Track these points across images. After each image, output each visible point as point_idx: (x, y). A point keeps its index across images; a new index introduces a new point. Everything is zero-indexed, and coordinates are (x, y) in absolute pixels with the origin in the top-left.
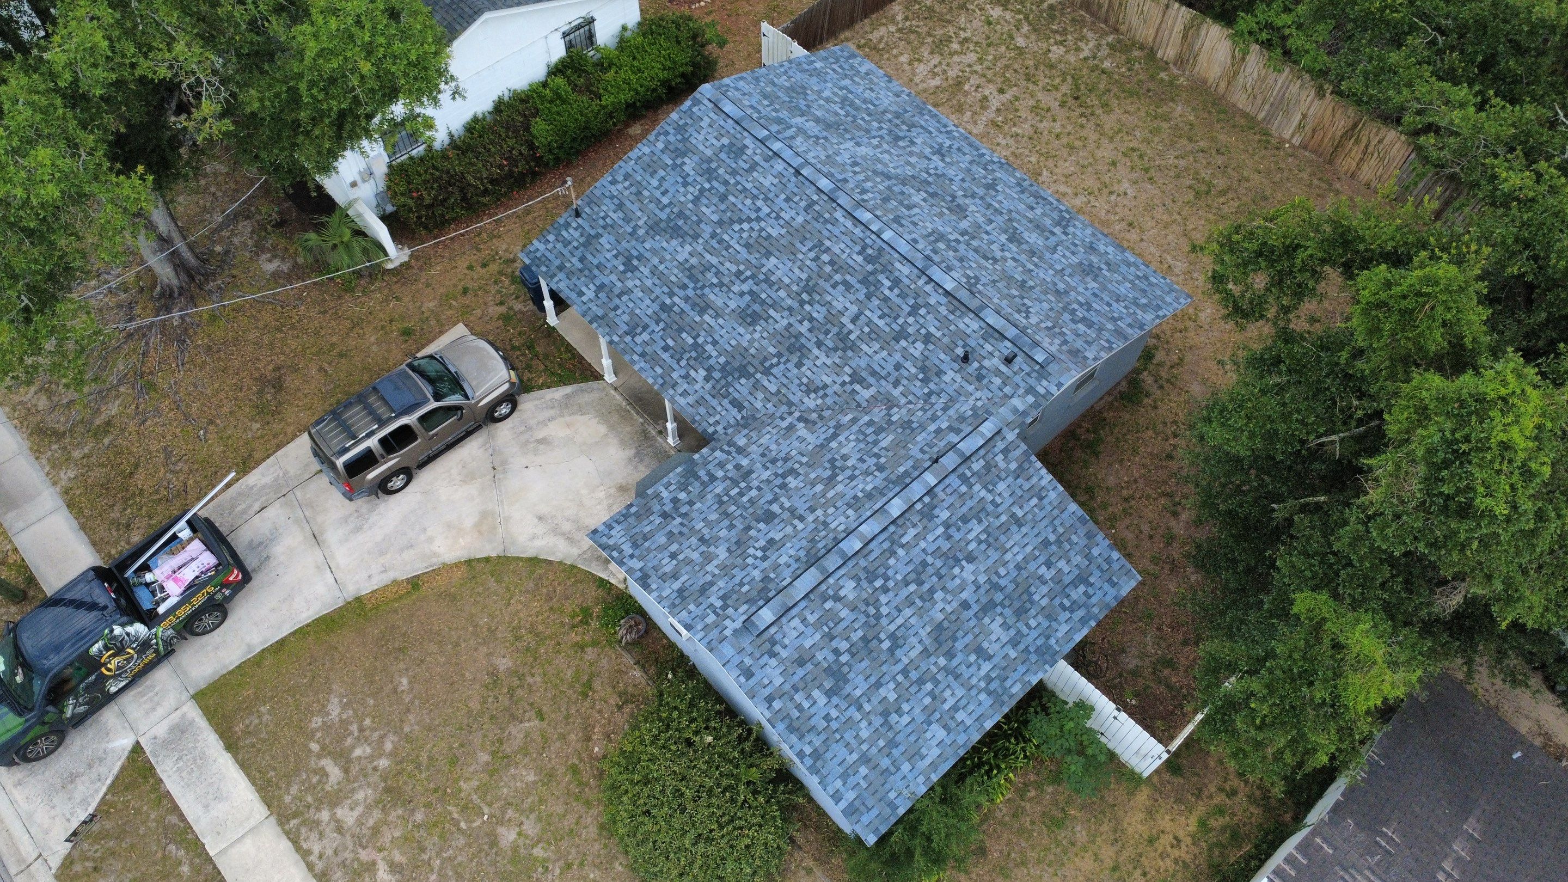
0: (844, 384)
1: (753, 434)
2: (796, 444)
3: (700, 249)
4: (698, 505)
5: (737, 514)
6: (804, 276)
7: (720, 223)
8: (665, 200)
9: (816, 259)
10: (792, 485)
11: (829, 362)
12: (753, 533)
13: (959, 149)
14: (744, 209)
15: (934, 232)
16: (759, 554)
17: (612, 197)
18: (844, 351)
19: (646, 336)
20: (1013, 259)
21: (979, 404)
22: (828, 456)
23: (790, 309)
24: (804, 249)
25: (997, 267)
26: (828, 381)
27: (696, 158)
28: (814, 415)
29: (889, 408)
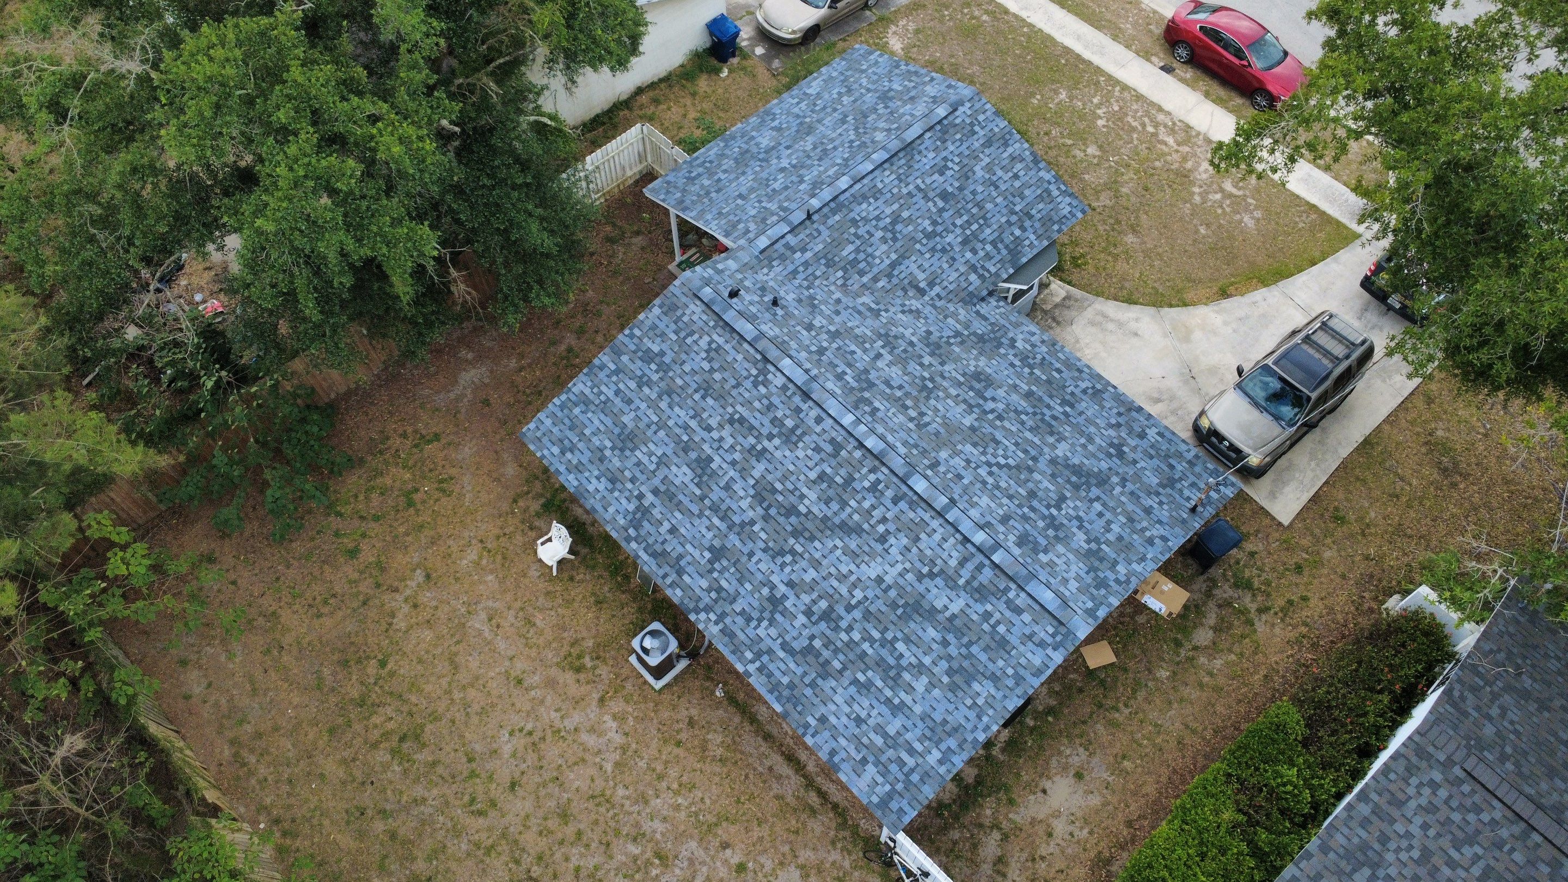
0: (887, 311)
1: (964, 285)
2: (926, 265)
3: (1046, 450)
4: (1004, 220)
5: (970, 205)
6: (932, 402)
7: (1030, 470)
8: (1098, 506)
9: (922, 414)
10: (927, 222)
11: (901, 329)
12: (957, 184)
13: (749, 620)
14: (1005, 477)
15: (795, 444)
16: (950, 164)
17: (1160, 522)
18: (887, 335)
19: (1083, 385)
20: (709, 429)
21: (765, 270)
22: (899, 244)
23: (944, 378)
24: (935, 425)
25: (730, 410)
26: (900, 316)
27: (1074, 545)
28: (911, 294)
29: (844, 285)
